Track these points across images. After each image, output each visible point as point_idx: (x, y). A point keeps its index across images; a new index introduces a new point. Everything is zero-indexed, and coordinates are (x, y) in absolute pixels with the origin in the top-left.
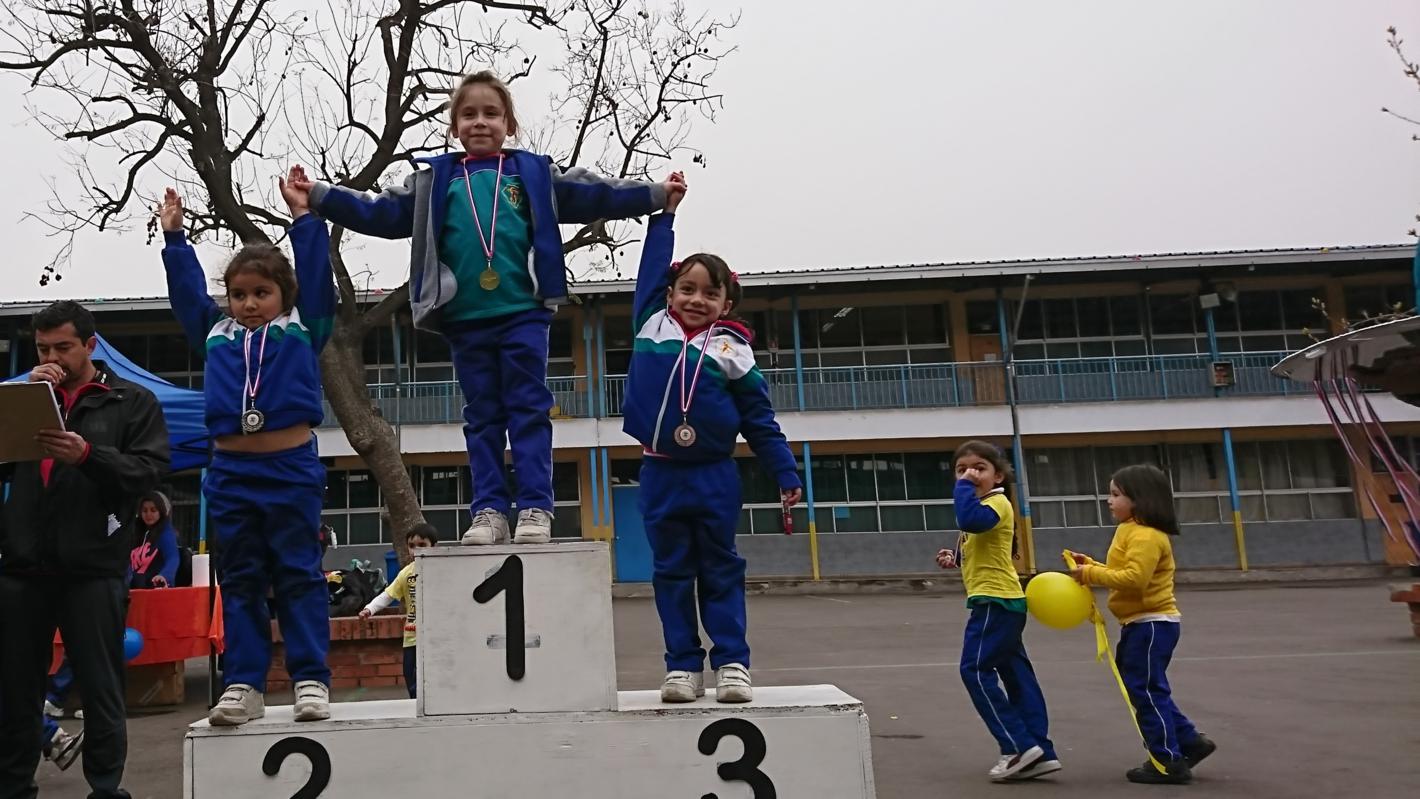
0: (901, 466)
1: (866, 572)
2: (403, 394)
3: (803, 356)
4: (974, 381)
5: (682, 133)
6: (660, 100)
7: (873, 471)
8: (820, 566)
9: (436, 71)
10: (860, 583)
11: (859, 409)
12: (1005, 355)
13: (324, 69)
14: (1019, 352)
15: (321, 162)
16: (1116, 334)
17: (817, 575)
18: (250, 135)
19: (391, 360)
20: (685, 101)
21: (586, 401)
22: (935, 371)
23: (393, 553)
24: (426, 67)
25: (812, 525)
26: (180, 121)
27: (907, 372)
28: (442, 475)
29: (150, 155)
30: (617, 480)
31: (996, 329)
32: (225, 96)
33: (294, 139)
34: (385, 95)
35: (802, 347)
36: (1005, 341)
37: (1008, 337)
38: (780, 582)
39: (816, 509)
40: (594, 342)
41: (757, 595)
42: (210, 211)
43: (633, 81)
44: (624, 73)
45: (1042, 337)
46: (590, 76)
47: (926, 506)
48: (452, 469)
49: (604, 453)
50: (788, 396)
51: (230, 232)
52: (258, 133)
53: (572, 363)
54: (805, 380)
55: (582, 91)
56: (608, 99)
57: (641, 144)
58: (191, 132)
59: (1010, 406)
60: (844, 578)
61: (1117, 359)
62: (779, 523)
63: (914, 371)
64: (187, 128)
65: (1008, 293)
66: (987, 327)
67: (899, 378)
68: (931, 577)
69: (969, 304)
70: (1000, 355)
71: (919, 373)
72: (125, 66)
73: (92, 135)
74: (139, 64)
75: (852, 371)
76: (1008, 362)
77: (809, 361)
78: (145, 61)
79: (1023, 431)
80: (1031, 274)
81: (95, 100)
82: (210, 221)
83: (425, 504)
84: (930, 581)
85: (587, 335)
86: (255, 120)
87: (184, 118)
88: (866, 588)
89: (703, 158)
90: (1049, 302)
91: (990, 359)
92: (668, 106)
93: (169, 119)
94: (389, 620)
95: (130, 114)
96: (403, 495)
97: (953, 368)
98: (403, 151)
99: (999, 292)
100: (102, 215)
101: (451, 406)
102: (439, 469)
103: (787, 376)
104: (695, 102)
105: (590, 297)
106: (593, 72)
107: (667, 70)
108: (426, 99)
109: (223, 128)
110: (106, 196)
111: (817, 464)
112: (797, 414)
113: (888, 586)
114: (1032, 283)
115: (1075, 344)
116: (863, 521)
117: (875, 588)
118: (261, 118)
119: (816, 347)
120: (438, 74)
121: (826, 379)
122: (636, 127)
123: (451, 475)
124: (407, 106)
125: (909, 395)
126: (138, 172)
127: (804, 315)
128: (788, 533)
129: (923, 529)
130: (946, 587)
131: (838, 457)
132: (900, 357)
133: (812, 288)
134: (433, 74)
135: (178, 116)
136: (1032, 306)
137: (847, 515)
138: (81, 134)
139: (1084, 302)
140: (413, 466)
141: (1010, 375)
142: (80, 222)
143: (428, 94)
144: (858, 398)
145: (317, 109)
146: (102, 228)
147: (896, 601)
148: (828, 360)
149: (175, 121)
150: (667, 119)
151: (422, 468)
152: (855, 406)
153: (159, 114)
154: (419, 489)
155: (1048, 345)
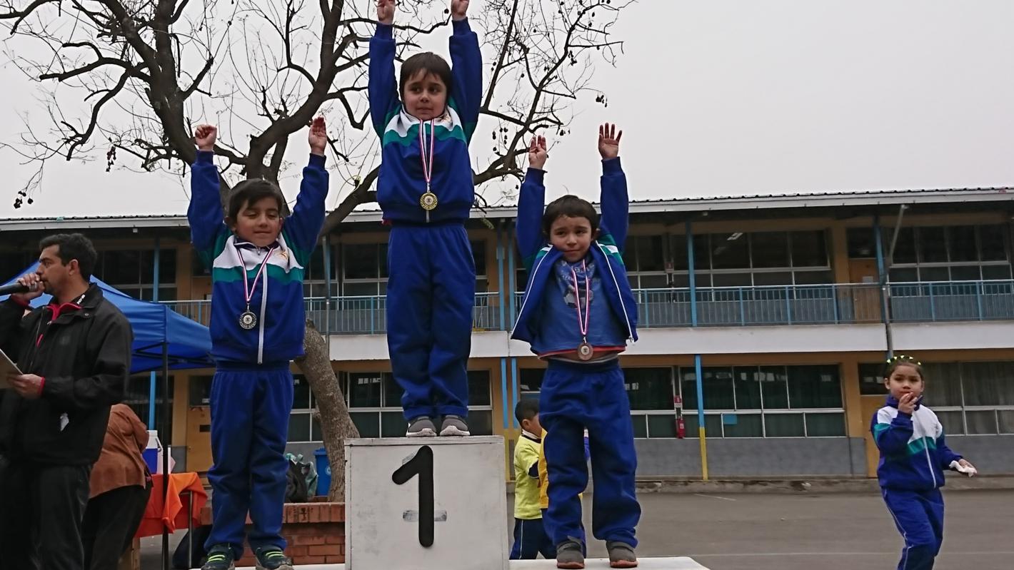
0: (786, 378)
1: (752, 473)
2: (333, 306)
3: (696, 276)
4: (852, 300)
5: (586, 76)
6: (567, 45)
7: (758, 382)
8: (708, 468)
9: (365, 20)
10: (745, 484)
11: (746, 325)
12: (882, 278)
13: (266, 17)
14: (895, 275)
15: (262, 99)
16: (984, 259)
17: (705, 475)
18: (201, 76)
19: (322, 277)
20: (589, 47)
21: (498, 316)
22: (817, 292)
23: (322, 450)
24: (356, 17)
25: (702, 430)
26: (138, 63)
27: (791, 293)
28: (366, 381)
29: (112, 93)
30: (526, 387)
31: (873, 254)
32: (178, 42)
33: (239, 80)
34: (321, 42)
35: (696, 268)
36: (881, 265)
37: (884, 260)
38: (673, 482)
39: (705, 415)
40: (506, 262)
41: (651, 493)
42: (164, 144)
43: (542, 28)
44: (535, 21)
45: (915, 262)
46: (505, 23)
47: (806, 414)
48: (377, 375)
49: (514, 363)
50: (682, 312)
51: (180, 161)
52: (207, 75)
53: (485, 281)
54: (698, 298)
55: (496, 37)
56: (520, 44)
57: (549, 85)
58: (149, 74)
59: (884, 325)
60: (730, 478)
61: (984, 283)
62: (672, 428)
63: (797, 292)
64: (145, 71)
65: (884, 220)
66: (865, 252)
67: (784, 297)
68: (811, 479)
69: (851, 232)
70: (877, 277)
71: (803, 293)
72: (90, 15)
73: (62, 77)
74: (103, 13)
75: (741, 291)
76: (884, 284)
77: (701, 281)
78: (108, 10)
79: (895, 348)
80: (905, 204)
81: (65, 45)
82: (163, 152)
83: (350, 407)
84: (808, 482)
85: (500, 256)
86: (204, 63)
87: (142, 61)
88: (750, 488)
89: (604, 98)
90: (922, 229)
91: (868, 281)
92: (575, 51)
93: (130, 62)
94: (319, 506)
95: (96, 59)
96: (332, 397)
97: (833, 289)
98: (335, 91)
99: (877, 220)
100: (69, 146)
101: (376, 318)
102: (363, 375)
103: (681, 295)
104: (598, 47)
105: (503, 221)
106: (506, 19)
107: (573, 18)
108: (357, 47)
109: (177, 70)
110: (73, 129)
111: (708, 375)
112: (691, 329)
113: (771, 486)
114: (906, 212)
115: (946, 268)
116: (749, 426)
117: (758, 488)
118: (210, 62)
119: (710, 269)
120: (367, 23)
121: (717, 298)
122: (545, 69)
123: (375, 381)
124: (340, 53)
125: (792, 313)
126: (101, 108)
127: (697, 238)
128: (681, 438)
129: (804, 436)
130: (825, 488)
131: (727, 369)
132: (785, 278)
133: (706, 214)
134: (363, 23)
135: (137, 59)
136: (906, 233)
137: (734, 421)
138: (53, 76)
139: (955, 230)
140: (341, 373)
141: (885, 295)
142: (51, 152)
143: (358, 42)
144: (746, 314)
145: (259, 52)
146: (69, 158)
147: (778, 500)
148: (719, 280)
149: (134, 64)
150: (573, 62)
151: (350, 374)
152: (743, 322)
153: (119, 58)
154: (346, 393)
155: (921, 269)
